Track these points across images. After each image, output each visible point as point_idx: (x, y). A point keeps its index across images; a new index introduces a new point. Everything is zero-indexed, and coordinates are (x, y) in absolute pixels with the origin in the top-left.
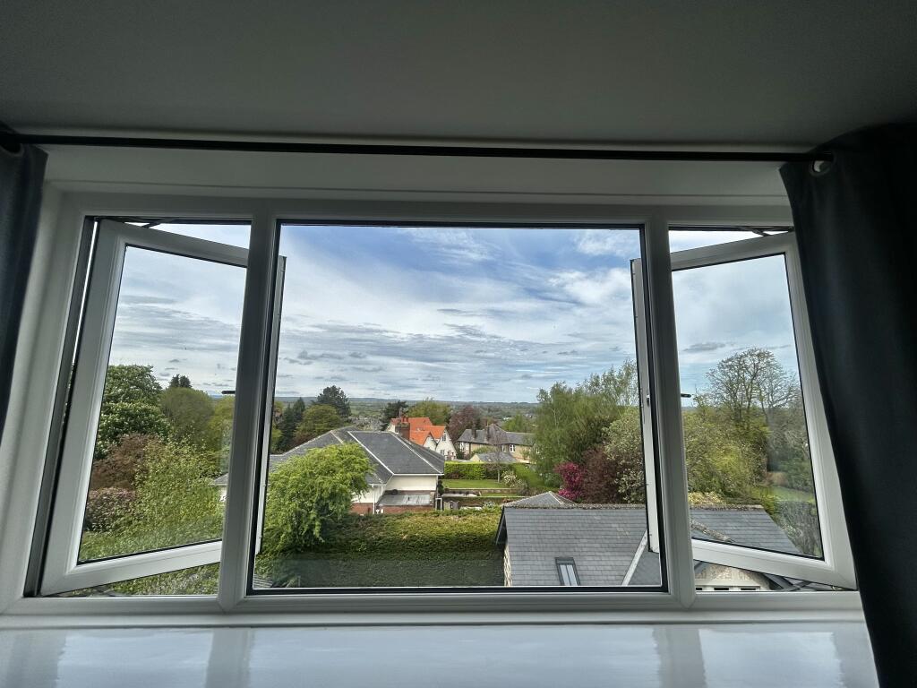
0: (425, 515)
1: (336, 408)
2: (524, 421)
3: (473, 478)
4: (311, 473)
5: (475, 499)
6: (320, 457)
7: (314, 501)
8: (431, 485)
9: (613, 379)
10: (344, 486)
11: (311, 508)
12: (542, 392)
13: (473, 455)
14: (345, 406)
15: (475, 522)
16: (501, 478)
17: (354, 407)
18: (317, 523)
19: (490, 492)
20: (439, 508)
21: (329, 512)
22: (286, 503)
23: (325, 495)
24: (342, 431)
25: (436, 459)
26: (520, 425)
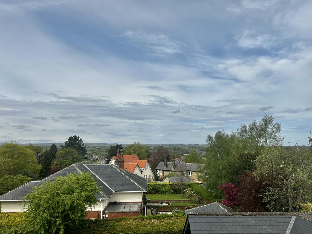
0: (135, 219)
1: (77, 150)
2: (197, 156)
3: (165, 193)
4: (57, 193)
5: (167, 206)
6: (63, 183)
7: (60, 212)
8: (139, 199)
9: (256, 128)
10: (80, 202)
11: (57, 217)
12: (210, 137)
13: (165, 178)
14: (82, 148)
15: (168, 224)
16: (184, 193)
17: (89, 149)
18: (62, 227)
19: (176, 202)
20: (144, 214)
21: (70, 219)
22: (41, 214)
23: (67, 208)
24: (80, 165)
25: (141, 181)
26: (195, 159)
